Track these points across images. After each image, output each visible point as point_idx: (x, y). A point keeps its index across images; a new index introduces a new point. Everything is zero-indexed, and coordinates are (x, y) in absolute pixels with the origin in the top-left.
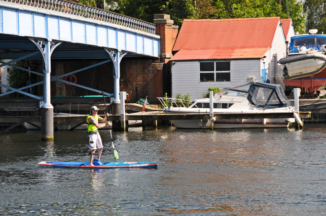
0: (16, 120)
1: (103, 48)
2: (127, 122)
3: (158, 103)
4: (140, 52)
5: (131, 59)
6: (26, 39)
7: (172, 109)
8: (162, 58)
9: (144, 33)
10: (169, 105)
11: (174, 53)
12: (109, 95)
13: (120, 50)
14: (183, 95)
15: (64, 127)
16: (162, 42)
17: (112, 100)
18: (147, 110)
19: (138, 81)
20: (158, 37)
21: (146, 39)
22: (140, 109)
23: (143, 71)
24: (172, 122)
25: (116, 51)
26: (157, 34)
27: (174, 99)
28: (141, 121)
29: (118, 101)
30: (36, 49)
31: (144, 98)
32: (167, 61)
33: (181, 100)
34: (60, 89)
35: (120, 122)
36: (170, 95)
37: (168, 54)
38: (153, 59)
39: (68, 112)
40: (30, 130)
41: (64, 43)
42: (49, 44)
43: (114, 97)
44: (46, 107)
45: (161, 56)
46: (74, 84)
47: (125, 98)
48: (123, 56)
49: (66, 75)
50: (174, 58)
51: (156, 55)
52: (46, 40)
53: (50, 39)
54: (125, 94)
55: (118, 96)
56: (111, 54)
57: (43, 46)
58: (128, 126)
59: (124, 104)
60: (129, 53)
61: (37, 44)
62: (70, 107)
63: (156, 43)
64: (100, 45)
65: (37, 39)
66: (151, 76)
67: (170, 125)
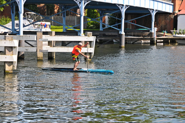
0: (110, 39)
1: (147, 9)
2: (156, 41)
3: (171, 33)
4: (164, 10)
5: (160, 14)
6: (115, 5)
7: (177, 35)
8: (174, 13)
9: (166, 2)
10: (176, 34)
11: (179, 11)
12: (149, 29)
13: (155, 10)
14: (182, 29)
15: (130, 42)
16: (174, 6)
17: (150, 31)
18: (166, 36)
19: (163, 23)
20: (173, 4)
21: (167, 5)
22: (163, 35)
23: (165, 19)
24: (177, 41)
25: (153, 10)
26: (172, 2)
27: (178, 31)
28: (163, 40)
29: (153, 31)
30: (119, 9)
31: (165, 30)
32: (176, 14)
33: (181, 32)
34: (129, 26)
35: (153, 40)
36: (176, 29)
37: (177, 11)
38: (170, 14)
39: (131, 36)
40: (115, 43)
41: (131, 6)
42: (124, 7)
43: (151, 30)
44: (122, 34)
45: (173, 12)
46: (135, 24)
47: (156, 30)
48: (156, 12)
49: (132, 20)
50: (179, 13)
51: (171, 12)
52: (123, 5)
53: (125, 5)
54: (156, 29)
55: (153, 29)
56: (151, 11)
57: (122, 8)
58: (157, 42)
59: (156, 33)
60: (159, 11)
61: (119, 7)
62: (132, 34)
63: (171, 7)
64: (146, 7)
65: (119, 5)
66: (168, 21)
67: (175, 42)
